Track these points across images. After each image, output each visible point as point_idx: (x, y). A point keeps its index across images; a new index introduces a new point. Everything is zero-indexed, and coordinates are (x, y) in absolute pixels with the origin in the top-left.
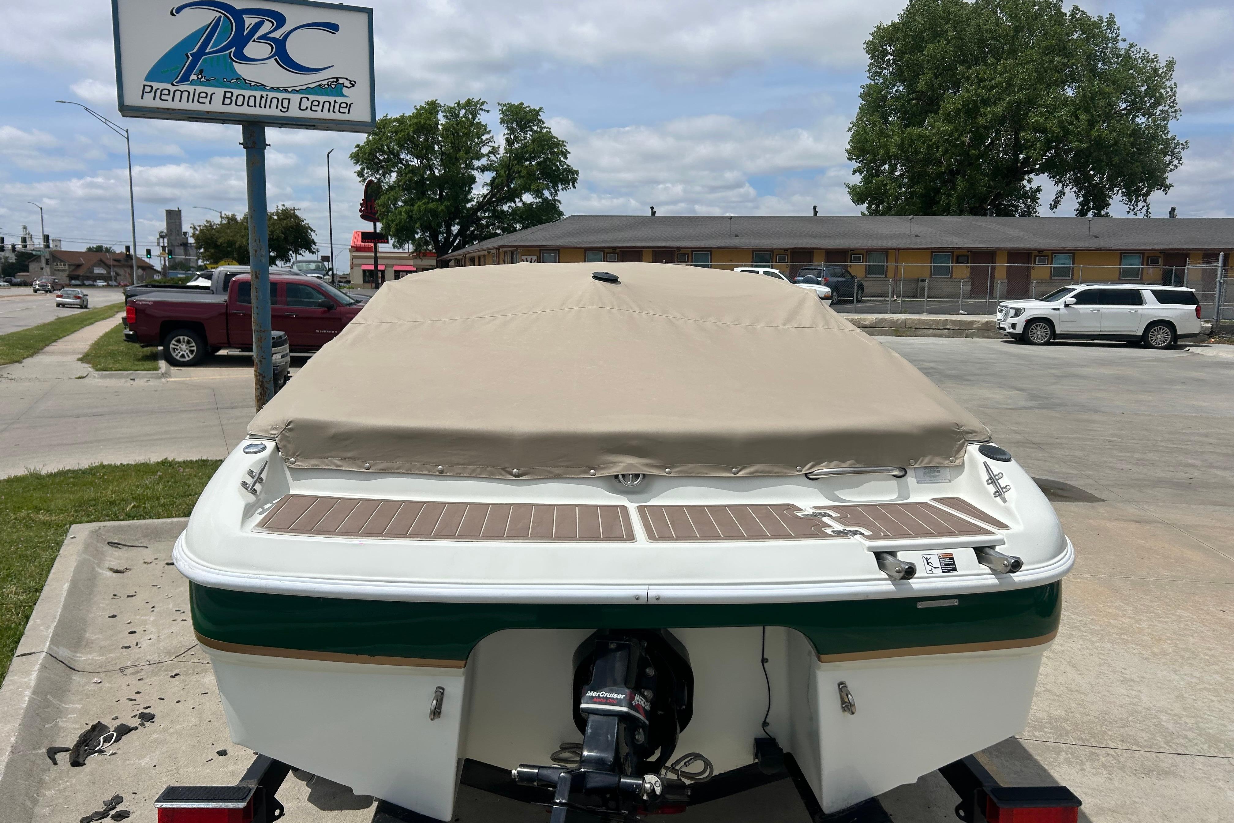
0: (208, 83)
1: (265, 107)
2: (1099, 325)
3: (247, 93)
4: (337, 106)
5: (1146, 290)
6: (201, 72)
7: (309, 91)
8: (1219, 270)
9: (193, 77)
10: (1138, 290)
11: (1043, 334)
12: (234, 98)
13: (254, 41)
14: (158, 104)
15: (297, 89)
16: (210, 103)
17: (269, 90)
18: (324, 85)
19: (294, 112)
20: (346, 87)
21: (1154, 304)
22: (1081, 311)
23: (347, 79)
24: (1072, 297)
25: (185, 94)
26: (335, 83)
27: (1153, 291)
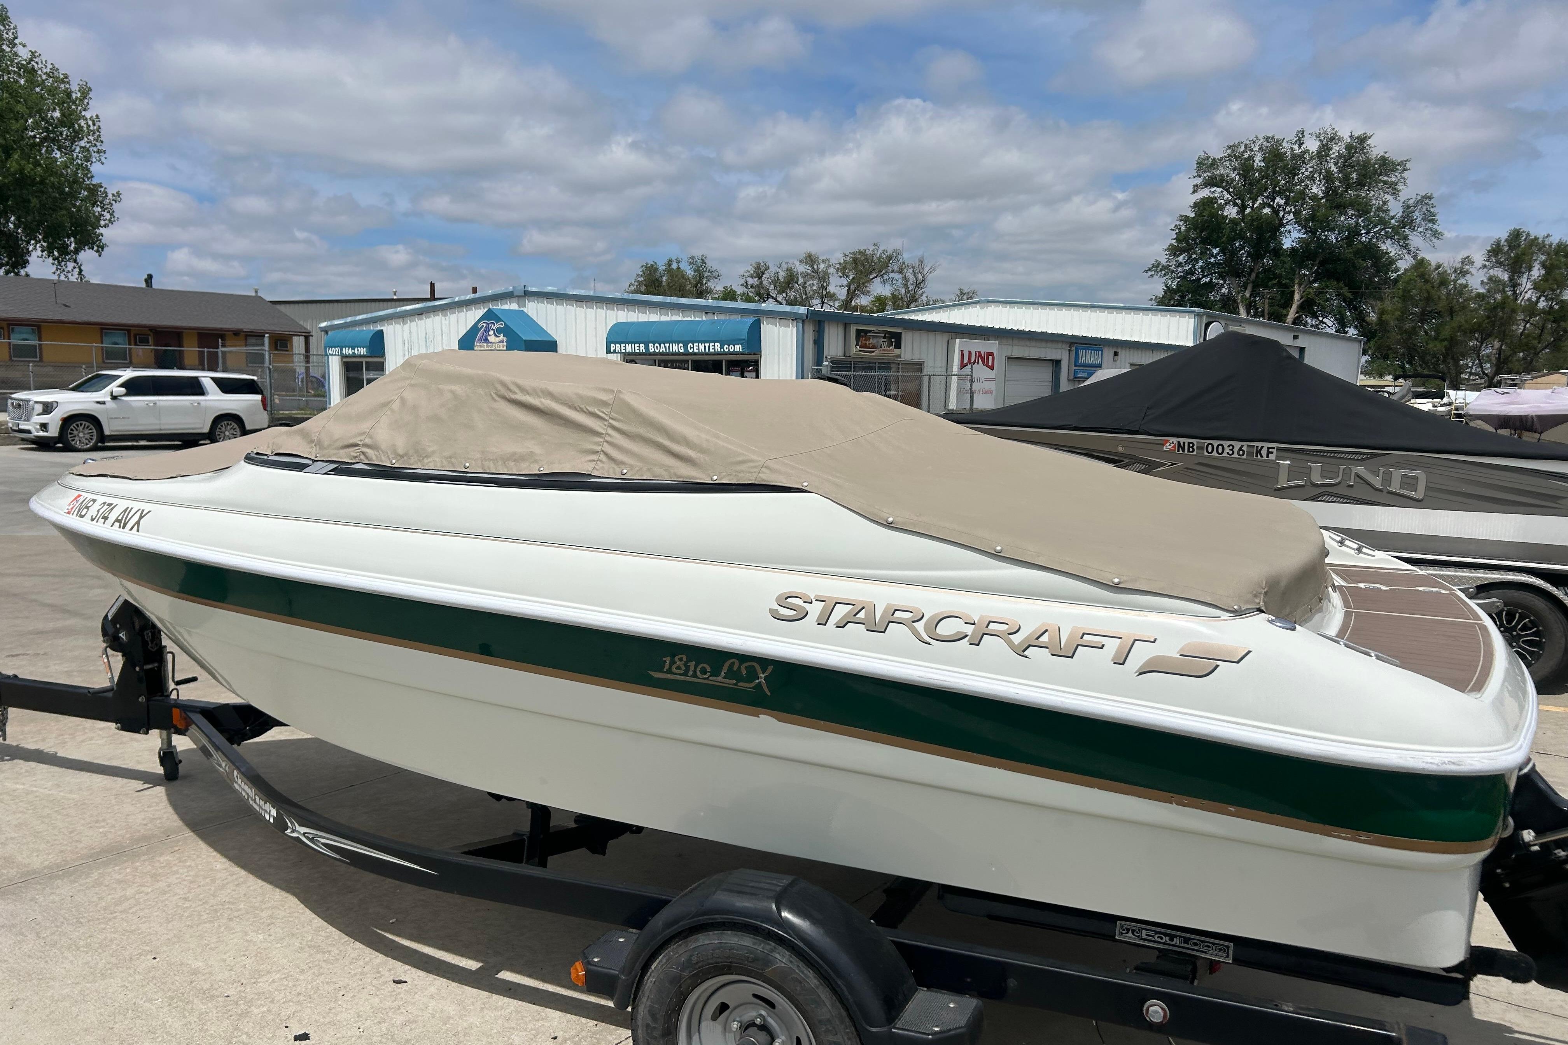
2: (157, 422)
5: (205, 377)
8: (267, 355)
10: (197, 378)
11: (88, 436)
21: (214, 394)
22: (134, 404)
24: (121, 386)
27: (213, 378)
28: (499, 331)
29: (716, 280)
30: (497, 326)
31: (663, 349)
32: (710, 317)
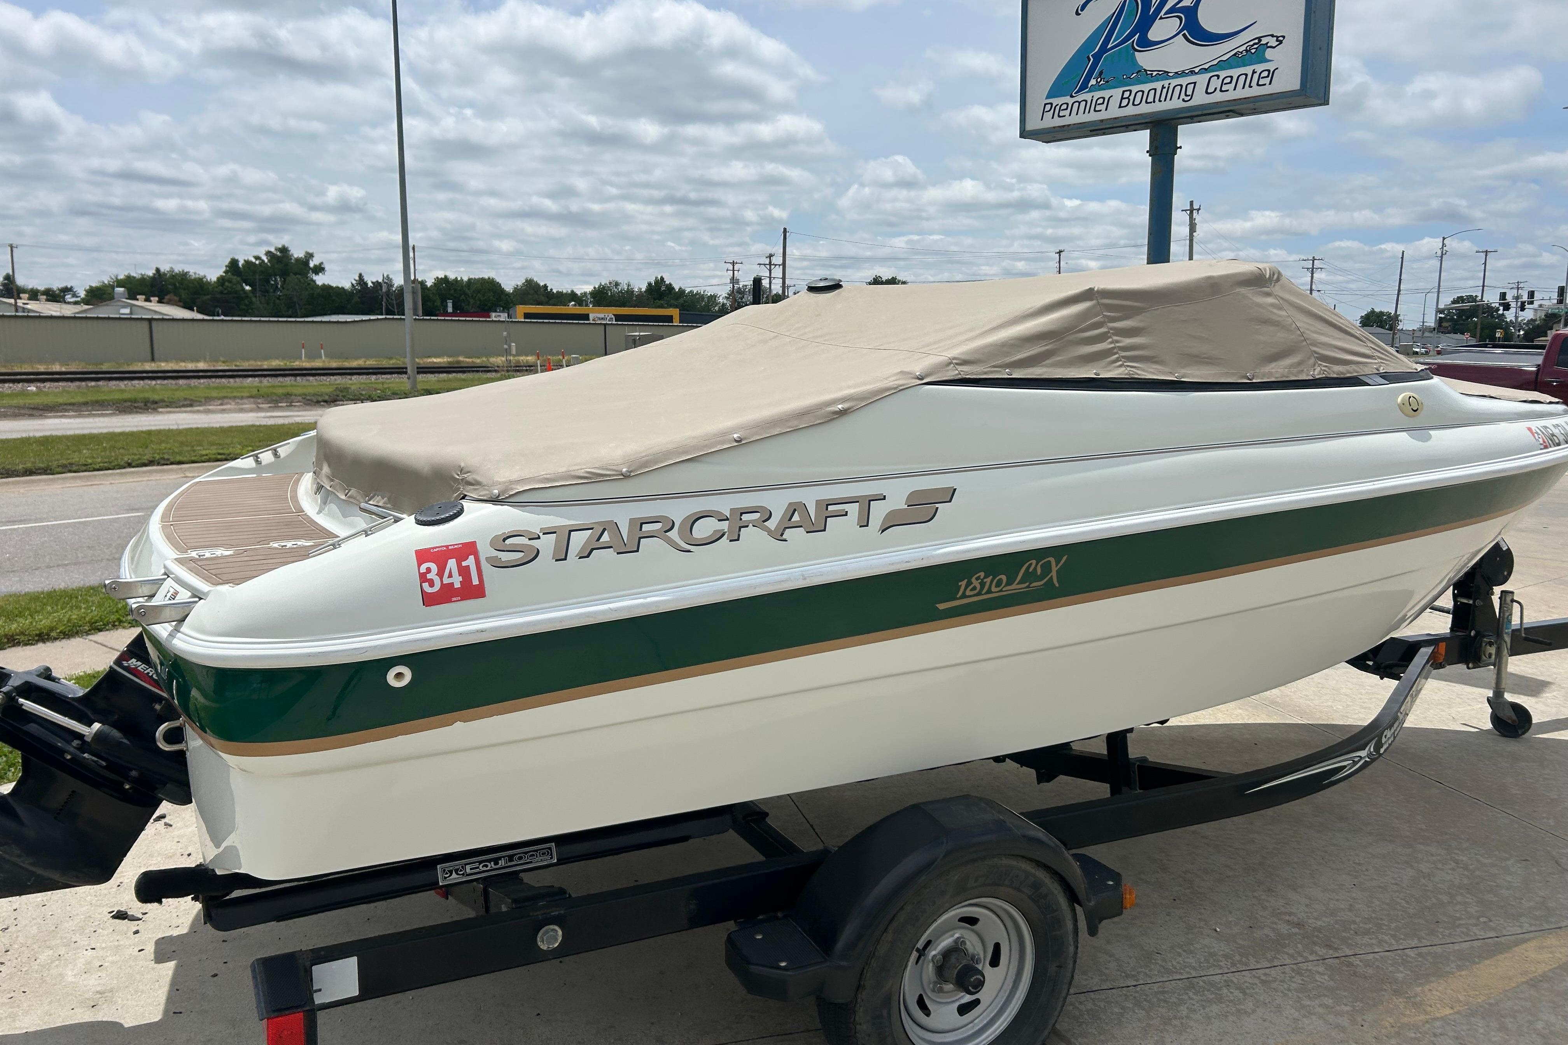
0: (1108, 85)
1: (1165, 100)
3: (1146, 87)
4: (1256, 76)
6: (1101, 73)
7: (1222, 65)
9: (1093, 82)
12: (1132, 98)
13: (1161, 18)
14: (1058, 122)
15: (1206, 66)
16: (1106, 110)
17: (1173, 77)
18: (1242, 53)
19: (1200, 99)
20: (1271, 47)
23: (1272, 36)
25: (1083, 104)
26: (1256, 46)
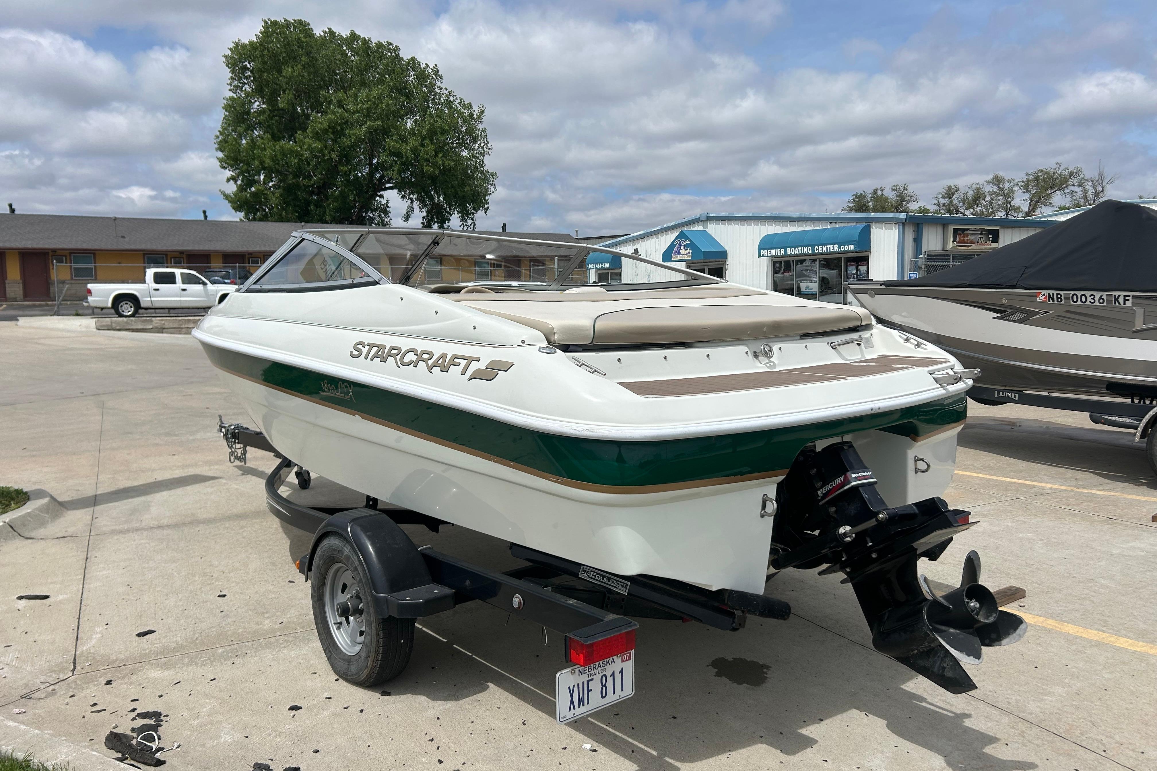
28: (687, 246)
29: (914, 203)
30: (686, 242)
31: (797, 252)
32: (834, 225)
